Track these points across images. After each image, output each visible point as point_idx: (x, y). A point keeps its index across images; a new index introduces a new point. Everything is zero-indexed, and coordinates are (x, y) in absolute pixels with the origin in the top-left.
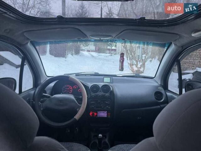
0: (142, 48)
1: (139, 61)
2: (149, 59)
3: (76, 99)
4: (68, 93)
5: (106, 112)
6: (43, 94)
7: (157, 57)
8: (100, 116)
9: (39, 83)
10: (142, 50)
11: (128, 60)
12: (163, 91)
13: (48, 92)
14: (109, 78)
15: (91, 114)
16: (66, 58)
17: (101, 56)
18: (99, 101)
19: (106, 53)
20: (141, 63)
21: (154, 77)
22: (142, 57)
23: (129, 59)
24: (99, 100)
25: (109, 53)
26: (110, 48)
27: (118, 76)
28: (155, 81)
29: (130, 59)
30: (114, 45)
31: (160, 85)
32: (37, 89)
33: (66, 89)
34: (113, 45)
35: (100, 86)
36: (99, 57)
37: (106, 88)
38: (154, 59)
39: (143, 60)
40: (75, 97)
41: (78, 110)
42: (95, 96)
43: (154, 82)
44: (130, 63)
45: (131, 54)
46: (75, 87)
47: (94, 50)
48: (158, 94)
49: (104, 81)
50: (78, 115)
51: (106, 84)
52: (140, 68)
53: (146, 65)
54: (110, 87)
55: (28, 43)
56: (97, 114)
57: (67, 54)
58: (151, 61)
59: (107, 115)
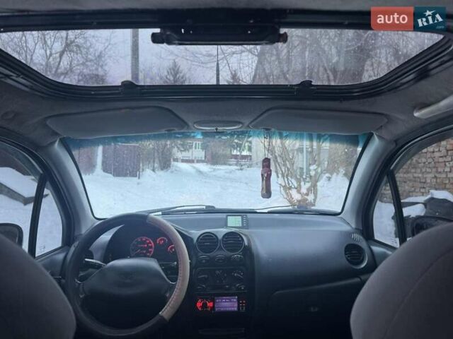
0: (307, 152)
1: (304, 179)
2: (325, 173)
3: (162, 269)
4: (145, 256)
5: (235, 299)
6: (86, 260)
7: (342, 171)
8: (222, 309)
9: (76, 234)
10: (309, 157)
11: (278, 177)
12: (363, 244)
13: (98, 254)
14: (240, 217)
15: (199, 304)
16: (139, 178)
17: (219, 172)
18: (217, 272)
19: (230, 165)
20: (308, 185)
21: (340, 211)
22: (309, 170)
23: (280, 176)
24: (219, 270)
25: (236, 165)
26: (239, 153)
27: (258, 211)
28: (344, 221)
29: (283, 176)
30: (247, 147)
31: (356, 229)
32: (73, 249)
33: (139, 246)
34: (245, 147)
35: (220, 237)
36: (214, 173)
37: (234, 239)
38: (335, 174)
39: (311, 176)
40: (161, 265)
41: (168, 295)
42: (207, 261)
43: (342, 223)
44: (283, 184)
45: (285, 165)
46: (161, 240)
47: (203, 159)
48: (353, 251)
49: (229, 225)
50: (168, 308)
51: (233, 230)
52: (307, 194)
53: (319, 188)
54: (242, 238)
55: (54, 142)
56: (214, 304)
57: (143, 170)
58: (329, 179)
59: (239, 306)
